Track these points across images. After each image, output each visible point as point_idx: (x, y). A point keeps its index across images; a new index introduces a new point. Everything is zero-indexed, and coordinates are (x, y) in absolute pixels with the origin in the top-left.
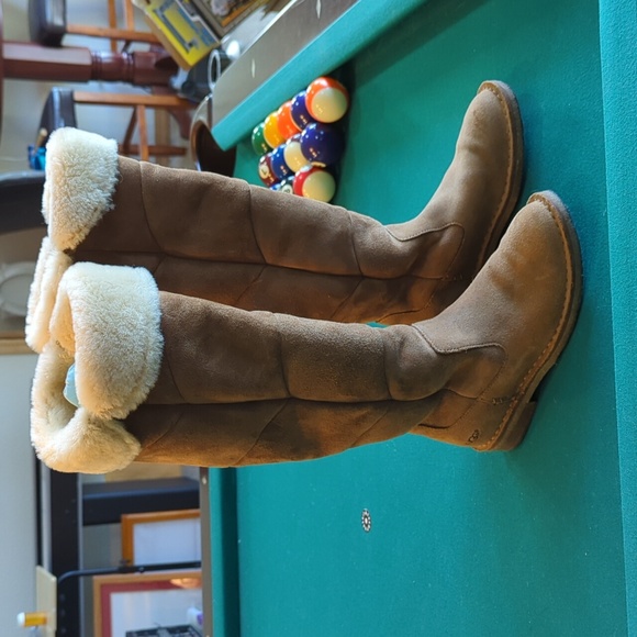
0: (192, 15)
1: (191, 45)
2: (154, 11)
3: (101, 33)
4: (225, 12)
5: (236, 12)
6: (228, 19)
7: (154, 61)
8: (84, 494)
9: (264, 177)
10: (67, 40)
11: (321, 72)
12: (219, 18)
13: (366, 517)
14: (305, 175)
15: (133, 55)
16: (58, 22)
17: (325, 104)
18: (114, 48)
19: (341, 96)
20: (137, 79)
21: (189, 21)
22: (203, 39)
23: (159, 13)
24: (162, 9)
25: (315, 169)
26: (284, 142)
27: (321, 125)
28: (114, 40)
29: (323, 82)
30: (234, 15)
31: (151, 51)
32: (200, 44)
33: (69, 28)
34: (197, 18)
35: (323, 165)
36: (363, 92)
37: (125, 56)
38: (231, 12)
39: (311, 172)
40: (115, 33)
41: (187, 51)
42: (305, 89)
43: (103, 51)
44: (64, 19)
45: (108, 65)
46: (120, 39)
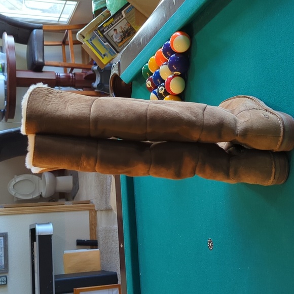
0: (105, 42)
1: (104, 55)
2: (87, 41)
3: (60, 65)
4: (120, 41)
5: (124, 41)
6: (121, 43)
7: (84, 76)
8: (55, 279)
9: (149, 87)
10: (45, 69)
11: (177, 29)
12: (117, 43)
13: (210, 242)
14: (171, 79)
15: (74, 74)
16: (41, 60)
17: (179, 43)
18: (65, 71)
19: (187, 38)
20: (76, 85)
21: (103, 45)
22: (110, 52)
23: (90, 41)
24: (91, 40)
25: (175, 76)
26: (159, 68)
27: (178, 54)
28: (65, 67)
29: (178, 33)
30: (123, 42)
31: (82, 72)
32: (109, 54)
33: (45, 63)
34: (107, 43)
35: (180, 73)
36: (197, 37)
37: (71, 75)
38: (122, 40)
39: (173, 77)
40: (66, 64)
41: (103, 59)
42: (169, 40)
43: (61, 73)
44: (43, 59)
45: (63, 78)
46: (68, 67)
